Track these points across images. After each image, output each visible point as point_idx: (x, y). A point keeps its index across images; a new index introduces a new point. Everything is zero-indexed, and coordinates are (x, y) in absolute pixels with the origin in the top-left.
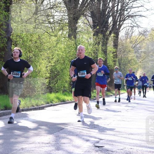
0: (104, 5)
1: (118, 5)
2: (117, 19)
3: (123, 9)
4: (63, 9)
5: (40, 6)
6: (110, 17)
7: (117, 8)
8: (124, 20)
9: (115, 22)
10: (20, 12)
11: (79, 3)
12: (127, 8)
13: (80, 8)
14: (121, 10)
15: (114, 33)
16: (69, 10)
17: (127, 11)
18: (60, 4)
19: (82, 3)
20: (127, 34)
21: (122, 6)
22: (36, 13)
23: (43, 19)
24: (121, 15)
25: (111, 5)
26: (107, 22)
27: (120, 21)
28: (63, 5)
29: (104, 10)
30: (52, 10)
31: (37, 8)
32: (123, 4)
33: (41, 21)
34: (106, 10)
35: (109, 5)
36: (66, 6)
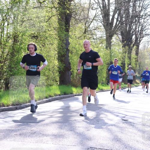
0: (130, 27)
1: (139, 27)
2: (138, 36)
3: (142, 30)
4: (102, 30)
5: (87, 28)
6: (133, 35)
7: (139, 29)
8: (143, 37)
9: (137, 39)
10: (75, 32)
11: (113, 26)
12: (145, 29)
13: (113, 29)
14: (141, 30)
15: (136, 46)
16: (106, 30)
17: (145, 31)
18: (101, 26)
19: (115, 26)
20: (145, 46)
21: (142, 28)
22: (85, 33)
23: (90, 37)
24: (141, 33)
25: (134, 27)
26: (131, 38)
27: (140, 38)
28: (103, 27)
29: (130, 31)
30: (96, 31)
31: (85, 29)
32: (143, 26)
33: (88, 38)
34: (131, 30)
35: (133, 27)
36: (105, 28)
